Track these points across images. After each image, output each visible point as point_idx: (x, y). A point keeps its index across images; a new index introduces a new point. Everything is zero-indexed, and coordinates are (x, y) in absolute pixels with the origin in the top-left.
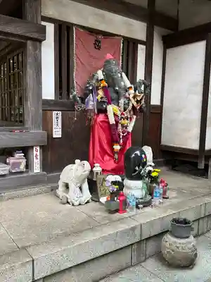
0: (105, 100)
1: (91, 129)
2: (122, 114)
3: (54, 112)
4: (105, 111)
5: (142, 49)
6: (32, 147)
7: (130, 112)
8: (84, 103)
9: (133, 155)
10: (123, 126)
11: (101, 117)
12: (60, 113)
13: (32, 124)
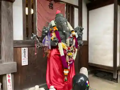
0: (56, 39)
1: (47, 60)
2: (69, 49)
3: (22, 48)
4: (57, 47)
5: (76, 10)
6: (6, 75)
7: (74, 47)
8: (42, 43)
9: (80, 81)
10: (69, 57)
11: (54, 51)
12: (27, 49)
13: (5, 58)
